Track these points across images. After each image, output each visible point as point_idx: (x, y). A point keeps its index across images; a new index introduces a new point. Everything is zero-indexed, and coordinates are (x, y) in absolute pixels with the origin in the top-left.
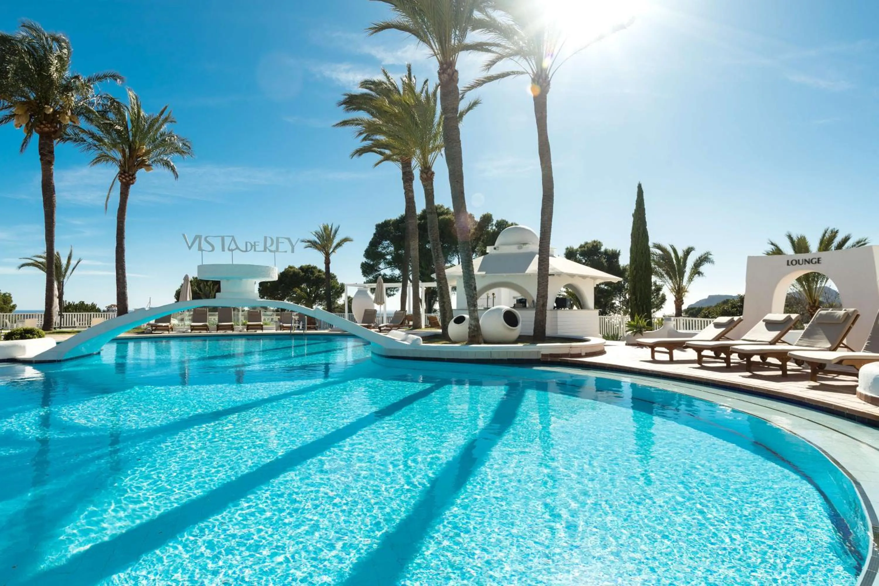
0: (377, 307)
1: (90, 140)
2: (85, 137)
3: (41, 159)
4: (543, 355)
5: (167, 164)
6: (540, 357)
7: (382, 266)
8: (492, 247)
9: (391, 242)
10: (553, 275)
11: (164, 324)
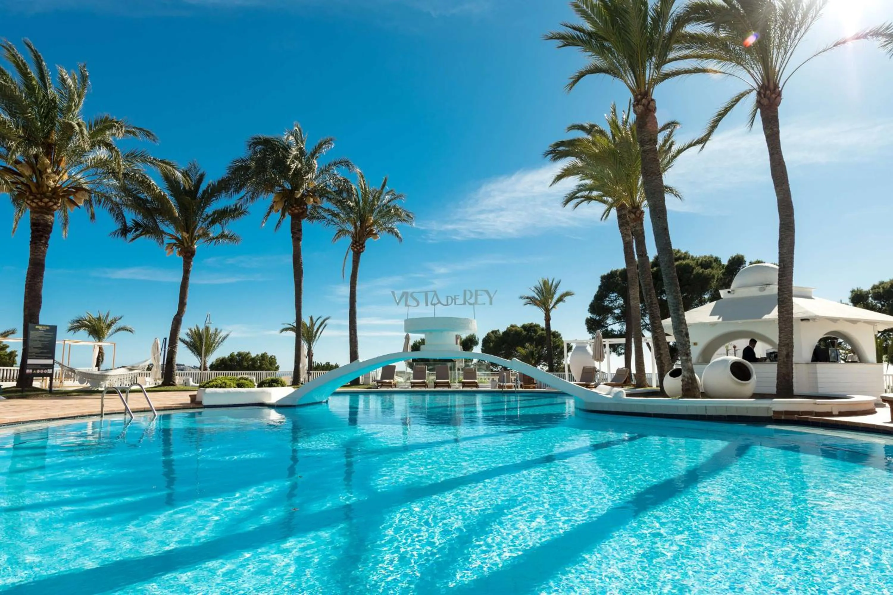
0: (597, 364)
1: (330, 217)
2: (325, 214)
3: (292, 237)
4: (774, 412)
5: (391, 230)
6: (771, 414)
7: (610, 321)
8: (727, 291)
9: (619, 294)
10: (808, 320)
11: (387, 381)
